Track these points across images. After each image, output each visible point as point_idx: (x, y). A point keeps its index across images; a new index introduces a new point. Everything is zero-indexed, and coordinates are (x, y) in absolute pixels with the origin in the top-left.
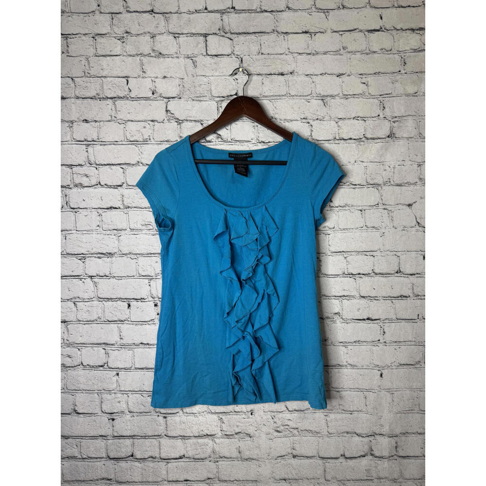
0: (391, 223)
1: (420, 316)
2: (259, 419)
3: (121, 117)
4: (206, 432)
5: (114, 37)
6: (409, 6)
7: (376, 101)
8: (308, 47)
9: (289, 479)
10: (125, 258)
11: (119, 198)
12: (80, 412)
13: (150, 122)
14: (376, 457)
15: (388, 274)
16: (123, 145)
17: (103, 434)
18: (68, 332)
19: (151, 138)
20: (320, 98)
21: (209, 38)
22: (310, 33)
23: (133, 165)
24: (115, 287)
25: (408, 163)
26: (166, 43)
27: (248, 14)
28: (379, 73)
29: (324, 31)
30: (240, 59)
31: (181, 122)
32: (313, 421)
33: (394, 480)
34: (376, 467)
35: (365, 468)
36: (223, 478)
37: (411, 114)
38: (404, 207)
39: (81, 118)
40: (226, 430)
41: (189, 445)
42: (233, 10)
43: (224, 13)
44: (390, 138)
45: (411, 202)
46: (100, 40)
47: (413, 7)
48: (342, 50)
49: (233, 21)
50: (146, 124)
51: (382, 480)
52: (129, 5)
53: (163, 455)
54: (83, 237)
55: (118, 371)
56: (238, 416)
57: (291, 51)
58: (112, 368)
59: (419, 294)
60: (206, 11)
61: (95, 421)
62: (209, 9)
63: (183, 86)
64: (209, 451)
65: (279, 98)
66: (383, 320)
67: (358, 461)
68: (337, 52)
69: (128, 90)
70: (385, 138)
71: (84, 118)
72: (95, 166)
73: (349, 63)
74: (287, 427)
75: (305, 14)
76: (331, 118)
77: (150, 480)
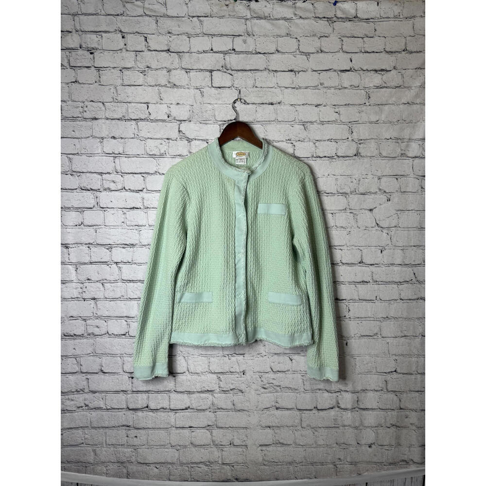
1: (378, 298)
2: (249, 378)
3: (142, 135)
4: (207, 388)
5: (138, 71)
6: (373, 52)
7: (346, 126)
8: (293, 83)
9: (273, 427)
10: (144, 248)
11: (140, 200)
13: (165, 140)
14: (342, 409)
15: (353, 264)
16: (143, 157)
17: (124, 390)
18: (97, 307)
19: (167, 152)
20: (301, 124)
21: (214, 73)
22: (295, 72)
23: (152, 174)
24: (136, 271)
25: (370, 176)
26: (179, 76)
27: (245, 55)
29: (305, 70)
30: (239, 91)
32: (293, 380)
33: (356, 428)
34: (342, 417)
35: (332, 418)
36: (220, 425)
37: (373, 137)
38: (366, 211)
40: (223, 387)
41: (193, 399)
42: (233, 51)
43: (226, 54)
44: (356, 157)
45: (371, 208)
46: (126, 72)
47: (377, 52)
48: (319, 84)
49: (233, 60)
50: (163, 142)
51: (346, 428)
52: (150, 45)
53: (172, 407)
54: (110, 230)
56: (233, 376)
57: (279, 85)
59: (378, 280)
60: (212, 52)
61: (118, 379)
62: (215, 50)
64: (209, 403)
66: (349, 300)
67: (327, 412)
68: (316, 87)
69: (148, 114)
71: (112, 135)
73: (325, 96)
74: (272, 385)
75: (291, 56)
77: (162, 426)
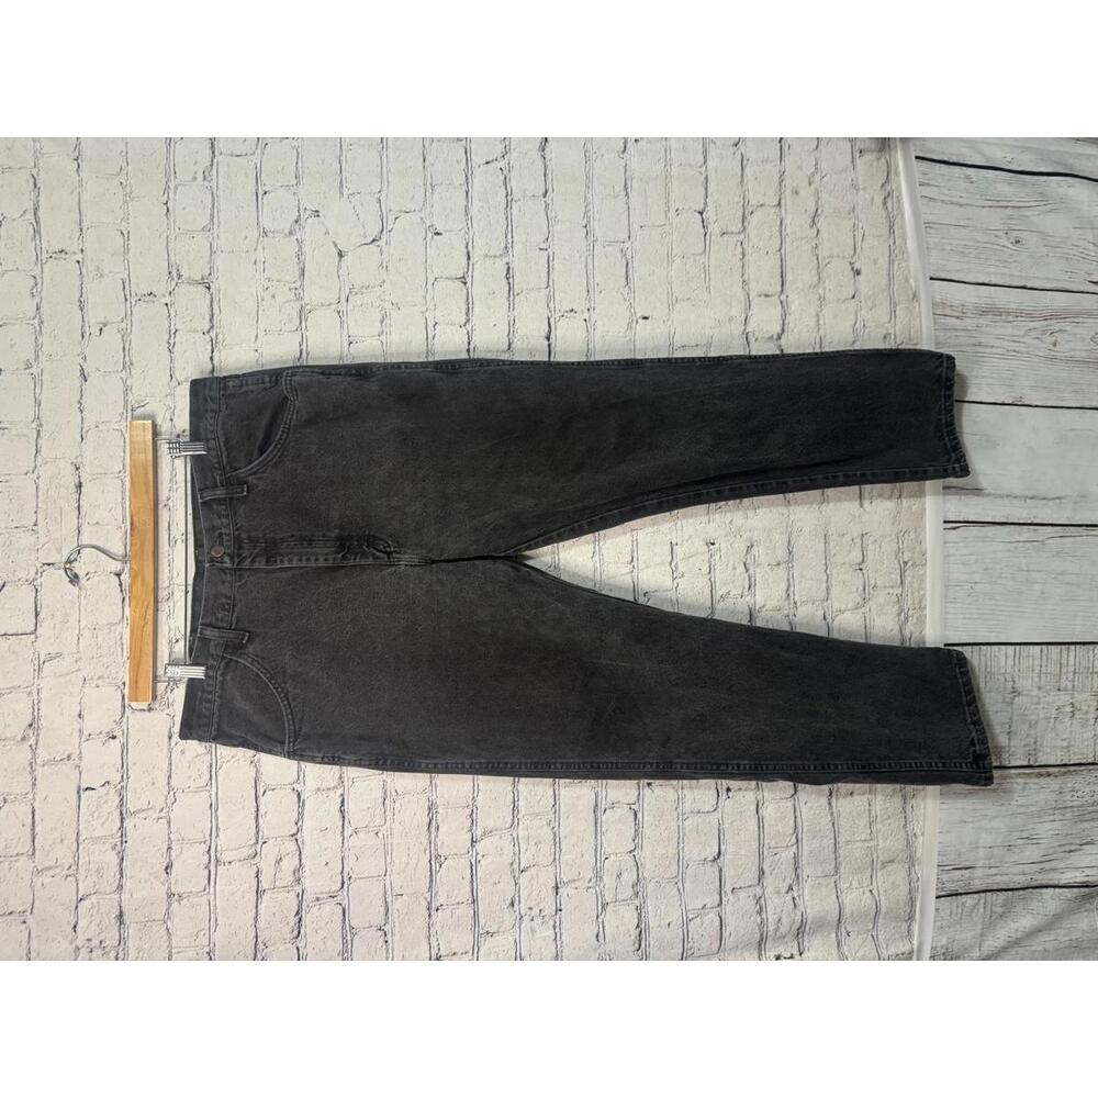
70: (211, 295)
72: (259, 846)
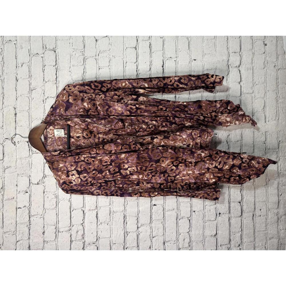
0: (107, 52)
12: (216, 233)
28: (16, 56)
31: (44, 176)
39: (42, 236)
55: (192, 211)
58: (191, 214)
63: (22, 174)
65: (30, 117)
76: (43, 86)
